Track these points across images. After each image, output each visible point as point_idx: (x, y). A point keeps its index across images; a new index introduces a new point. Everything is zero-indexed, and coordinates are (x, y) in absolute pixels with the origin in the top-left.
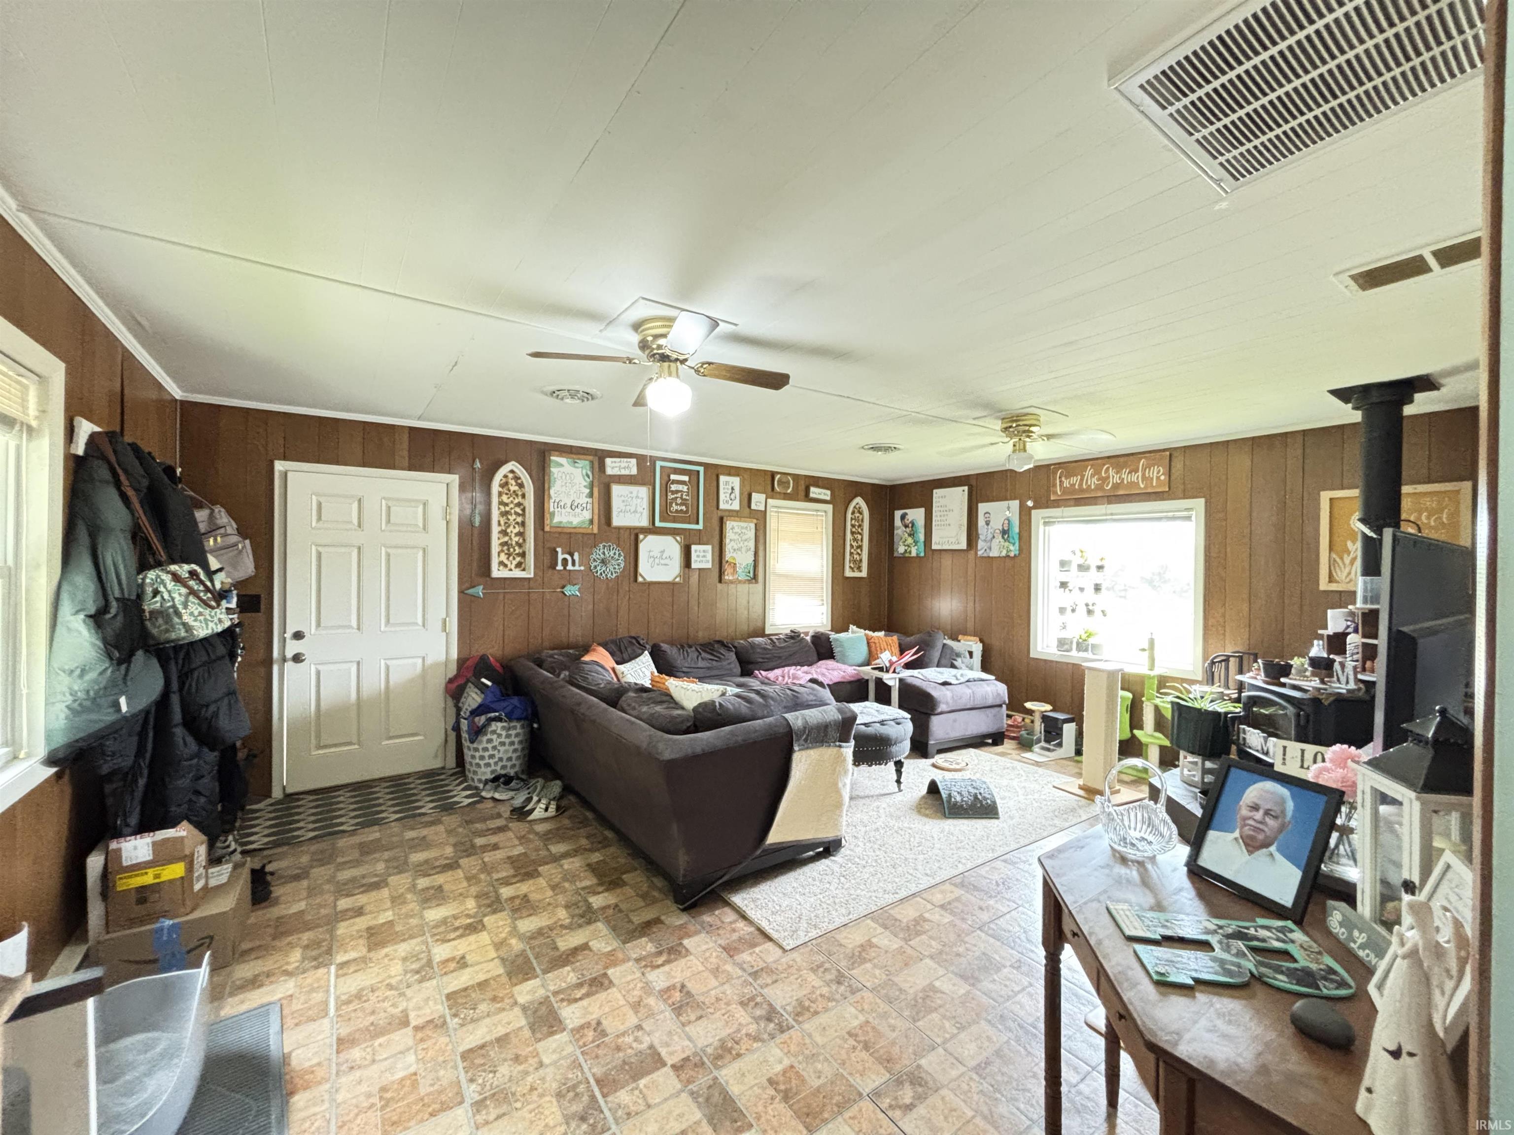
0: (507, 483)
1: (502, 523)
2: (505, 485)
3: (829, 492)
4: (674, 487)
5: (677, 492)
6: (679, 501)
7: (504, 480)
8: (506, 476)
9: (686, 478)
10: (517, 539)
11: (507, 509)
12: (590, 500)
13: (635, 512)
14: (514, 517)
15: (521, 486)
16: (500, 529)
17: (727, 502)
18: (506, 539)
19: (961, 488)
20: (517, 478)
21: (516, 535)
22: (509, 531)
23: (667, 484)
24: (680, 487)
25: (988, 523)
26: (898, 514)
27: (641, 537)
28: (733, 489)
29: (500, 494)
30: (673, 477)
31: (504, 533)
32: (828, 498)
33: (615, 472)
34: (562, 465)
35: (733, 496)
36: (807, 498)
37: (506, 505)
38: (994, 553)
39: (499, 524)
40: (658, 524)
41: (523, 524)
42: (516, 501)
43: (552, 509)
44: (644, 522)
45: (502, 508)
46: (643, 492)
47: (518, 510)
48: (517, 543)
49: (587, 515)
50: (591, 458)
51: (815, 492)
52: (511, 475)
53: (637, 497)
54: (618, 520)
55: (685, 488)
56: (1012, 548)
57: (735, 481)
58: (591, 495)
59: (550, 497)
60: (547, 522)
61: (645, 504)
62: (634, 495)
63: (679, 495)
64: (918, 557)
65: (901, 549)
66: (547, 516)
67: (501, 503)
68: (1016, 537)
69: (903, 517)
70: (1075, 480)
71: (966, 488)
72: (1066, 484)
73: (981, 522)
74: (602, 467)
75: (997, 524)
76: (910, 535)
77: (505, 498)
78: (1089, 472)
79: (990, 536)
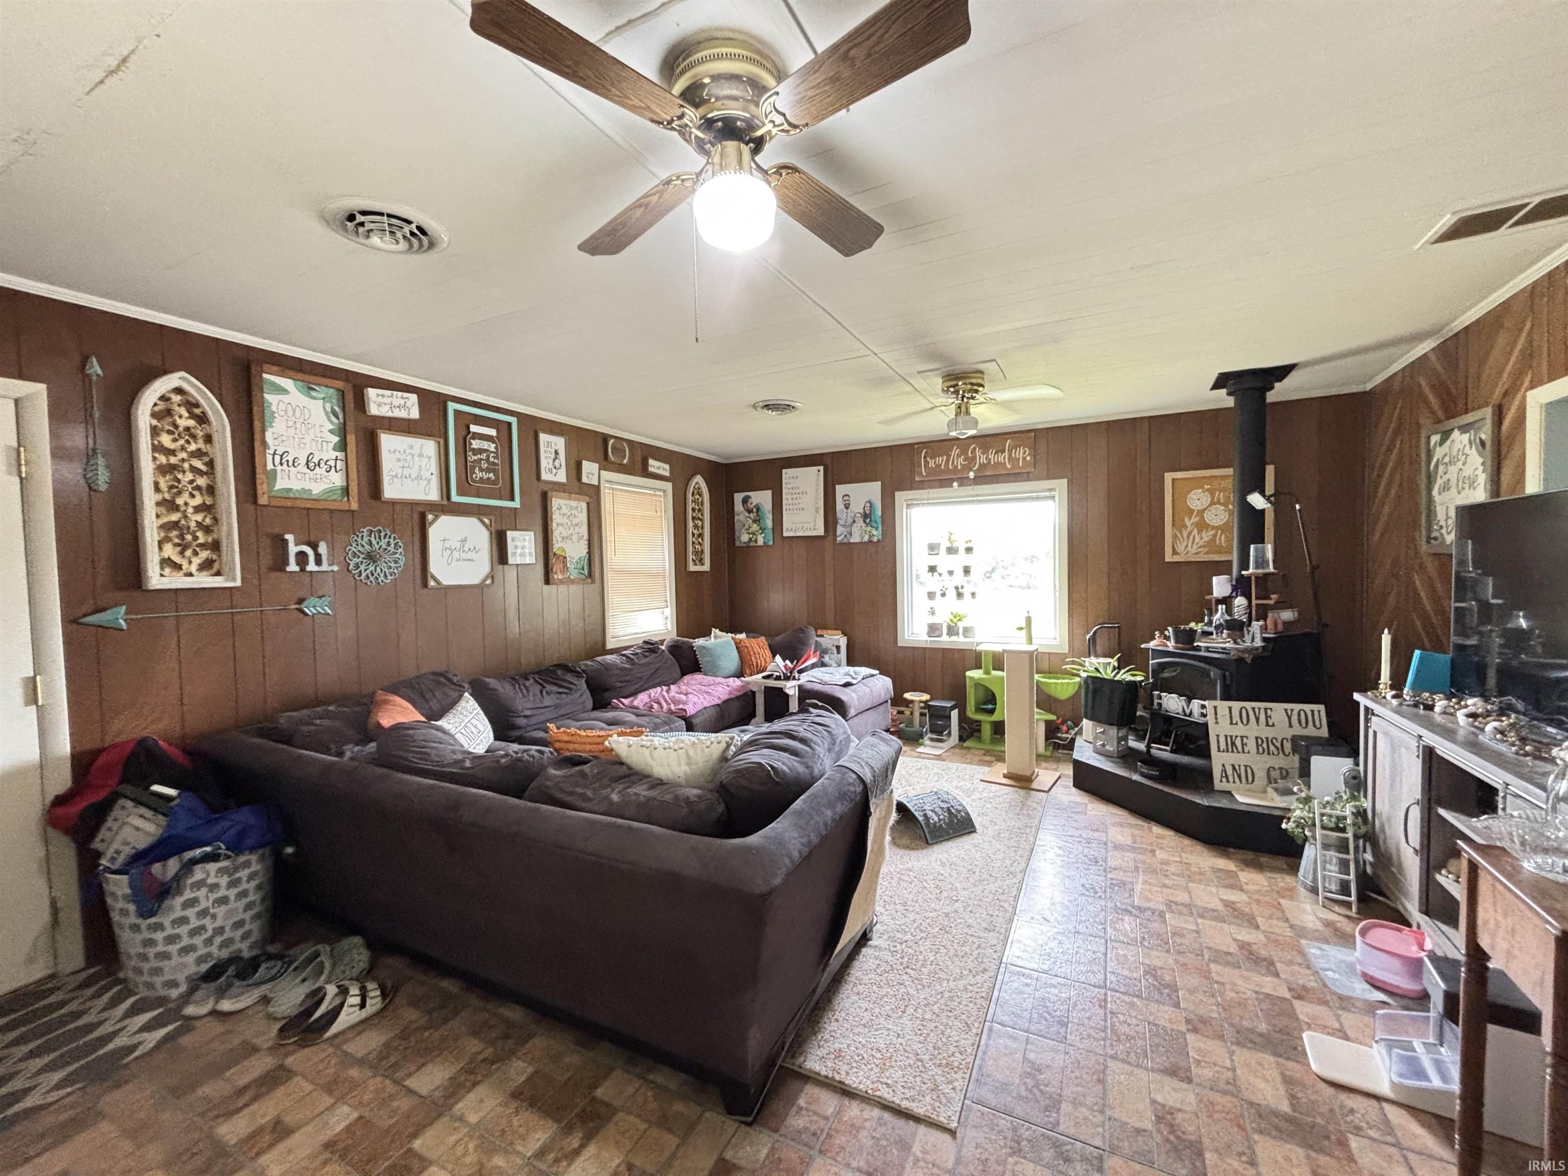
0: (169, 412)
1: (163, 486)
2: (163, 414)
3: (667, 467)
4: (476, 444)
5: (481, 451)
6: (484, 465)
7: (162, 406)
8: (163, 398)
9: (492, 432)
10: (199, 517)
11: (173, 460)
12: (341, 455)
13: (419, 478)
14: (189, 476)
15: (202, 419)
16: (159, 497)
17: (550, 471)
18: (175, 517)
19: (816, 468)
20: (191, 405)
21: (197, 509)
22: (180, 501)
23: (465, 438)
24: (485, 445)
25: (847, 507)
26: (738, 497)
27: (430, 517)
28: (556, 453)
29: (155, 432)
30: (474, 428)
31: (170, 505)
32: (667, 474)
33: (385, 411)
34: (284, 391)
35: (557, 463)
36: (645, 472)
37: (172, 452)
38: (855, 539)
39: (157, 489)
40: (455, 498)
41: (211, 490)
42: (193, 447)
43: (270, 466)
44: (433, 494)
45: (163, 459)
46: (429, 447)
47: (198, 464)
48: (199, 524)
49: (337, 480)
50: (340, 384)
51: (655, 466)
52: (176, 398)
53: (421, 455)
54: (391, 490)
55: (492, 447)
56: (874, 532)
57: (559, 443)
58: (343, 446)
59: (264, 444)
60: (262, 488)
61: (431, 466)
62: (416, 451)
63: (484, 456)
64: (765, 544)
65: (745, 538)
66: (260, 477)
67: (158, 448)
68: (879, 520)
69: (745, 501)
70: (941, 460)
71: (821, 468)
72: (931, 464)
73: (840, 506)
74: (361, 403)
75: (857, 507)
76: (755, 521)
77: (166, 440)
78: (955, 452)
79: (850, 521)
